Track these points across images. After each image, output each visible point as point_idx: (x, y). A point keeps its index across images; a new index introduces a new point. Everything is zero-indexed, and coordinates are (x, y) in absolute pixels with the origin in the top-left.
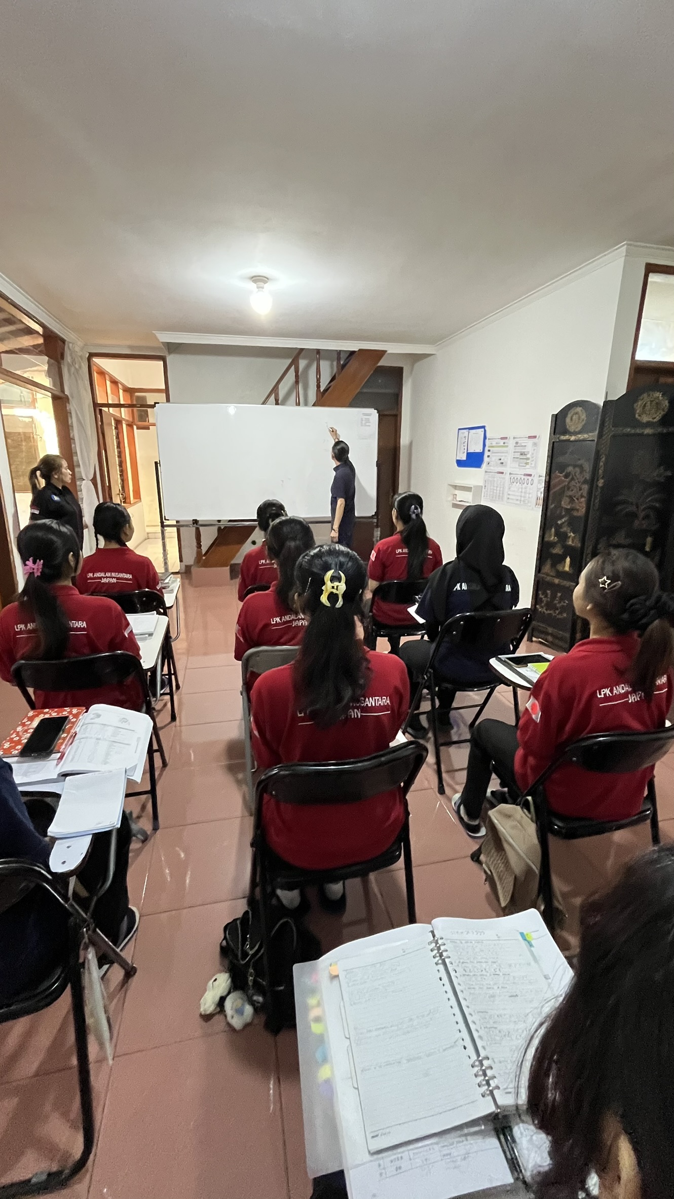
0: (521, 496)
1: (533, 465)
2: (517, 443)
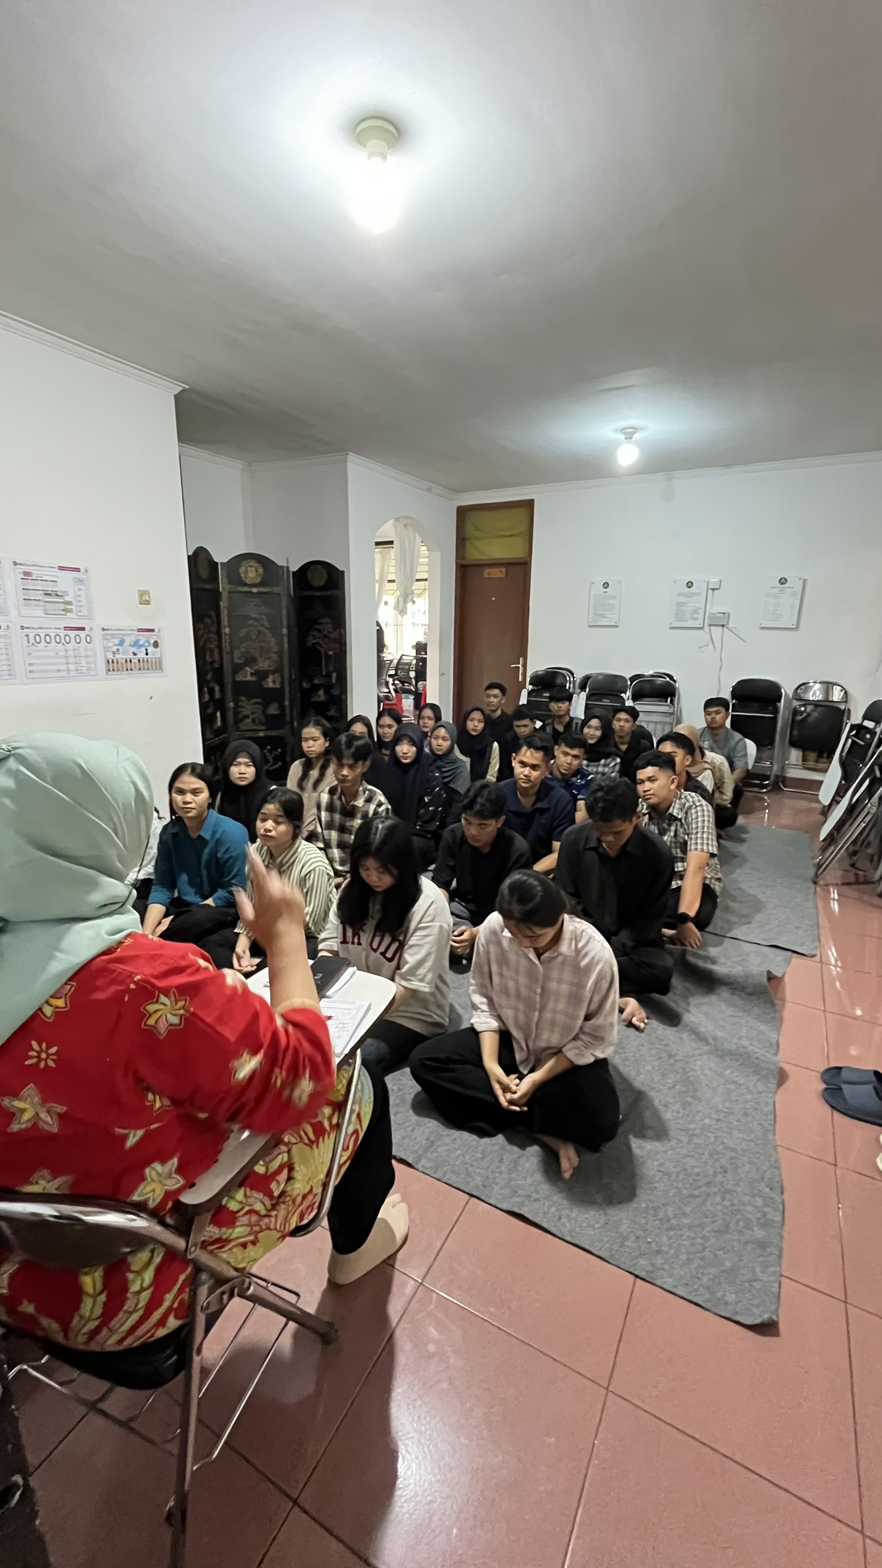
0: (68, 663)
1: (85, 613)
2: (27, 574)
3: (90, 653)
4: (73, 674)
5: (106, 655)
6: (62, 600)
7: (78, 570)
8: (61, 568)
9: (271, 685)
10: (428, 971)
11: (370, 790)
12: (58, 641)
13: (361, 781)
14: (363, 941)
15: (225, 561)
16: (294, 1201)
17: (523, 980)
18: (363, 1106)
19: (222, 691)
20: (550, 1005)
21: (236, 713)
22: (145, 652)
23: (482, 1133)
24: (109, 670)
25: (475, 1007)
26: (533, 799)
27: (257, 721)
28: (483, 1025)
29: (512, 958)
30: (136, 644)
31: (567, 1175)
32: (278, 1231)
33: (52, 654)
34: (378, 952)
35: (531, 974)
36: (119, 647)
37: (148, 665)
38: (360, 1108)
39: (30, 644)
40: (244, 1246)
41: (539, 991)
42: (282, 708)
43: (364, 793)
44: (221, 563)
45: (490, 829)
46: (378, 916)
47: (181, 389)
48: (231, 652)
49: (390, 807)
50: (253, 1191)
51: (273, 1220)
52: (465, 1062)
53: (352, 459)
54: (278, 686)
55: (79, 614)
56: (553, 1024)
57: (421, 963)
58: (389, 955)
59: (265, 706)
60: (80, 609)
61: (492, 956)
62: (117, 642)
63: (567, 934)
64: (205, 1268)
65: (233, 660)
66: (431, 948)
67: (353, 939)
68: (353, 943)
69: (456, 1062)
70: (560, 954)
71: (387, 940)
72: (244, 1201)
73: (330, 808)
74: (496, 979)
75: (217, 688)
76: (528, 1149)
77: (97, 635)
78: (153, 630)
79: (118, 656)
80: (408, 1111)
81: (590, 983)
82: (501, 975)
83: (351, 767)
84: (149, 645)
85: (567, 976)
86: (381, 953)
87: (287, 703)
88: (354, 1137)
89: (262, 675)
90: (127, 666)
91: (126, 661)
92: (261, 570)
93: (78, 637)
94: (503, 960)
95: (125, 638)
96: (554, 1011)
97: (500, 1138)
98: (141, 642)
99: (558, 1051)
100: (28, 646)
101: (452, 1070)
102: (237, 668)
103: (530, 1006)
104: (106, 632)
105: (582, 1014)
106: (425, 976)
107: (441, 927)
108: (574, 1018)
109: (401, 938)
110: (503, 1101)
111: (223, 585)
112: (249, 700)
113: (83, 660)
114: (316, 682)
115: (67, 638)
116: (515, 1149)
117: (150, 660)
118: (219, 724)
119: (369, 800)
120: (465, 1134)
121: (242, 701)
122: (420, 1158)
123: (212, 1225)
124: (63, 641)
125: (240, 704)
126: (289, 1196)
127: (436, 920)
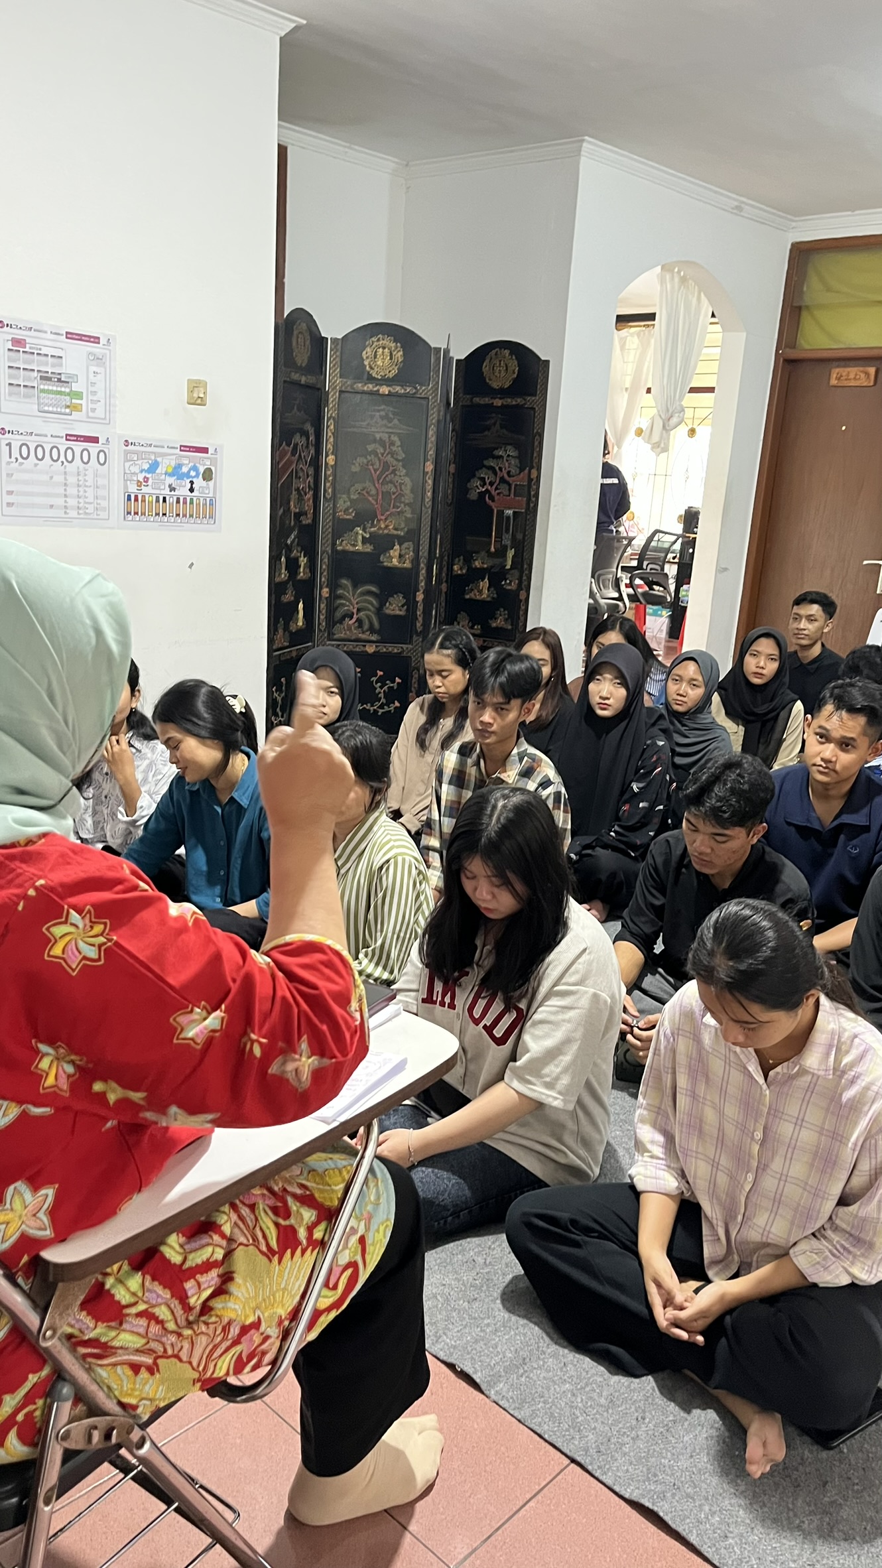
0: (66, 496)
1: (100, 413)
2: (18, 342)
3: (100, 482)
4: (73, 513)
5: (126, 487)
6: (67, 390)
7: (96, 340)
8: (70, 335)
9: (395, 562)
10: (565, 1070)
11: (533, 758)
12: (55, 458)
13: (518, 738)
14: (458, 1002)
15: (340, 337)
16: (226, 1329)
17: (732, 1110)
18: (373, 1227)
19: (312, 566)
20: (777, 1165)
21: (331, 610)
22: (189, 486)
23: (617, 1366)
24: (129, 513)
25: (639, 1146)
26: (838, 805)
27: (366, 626)
28: (648, 1180)
29: (717, 1066)
30: (176, 472)
31: (757, 1470)
32: (193, 1369)
33: (46, 478)
34: (482, 1024)
35: (748, 1104)
36: (149, 476)
37: (191, 509)
38: (367, 1229)
39: (13, 459)
40: (136, 1368)
41: (759, 1135)
42: (411, 604)
43: (521, 760)
44: (334, 341)
45: (733, 845)
46: (488, 963)
47: (293, 25)
48: (334, 497)
49: (563, 790)
50: (156, 1283)
51: (186, 1345)
52: (605, 1235)
53: (590, 146)
54: (407, 565)
55: (91, 414)
56: (778, 1201)
57: (552, 1055)
58: (498, 1032)
59: (383, 599)
60: (94, 406)
61: (681, 1059)
62: (146, 467)
63: (820, 1037)
64: (68, 1377)
65: (334, 513)
66: (575, 1030)
67: (443, 996)
68: (442, 1004)
69: (587, 1231)
70: (803, 1072)
71: (497, 1007)
72: (140, 1294)
73: (459, 779)
74: (682, 1100)
75: (303, 561)
76: (696, 1412)
77: (116, 451)
78: (205, 450)
79: (145, 490)
80: (494, 1301)
81: (857, 1134)
82: (694, 1096)
83: (499, 709)
84: (197, 476)
85: (814, 1116)
86: (485, 1027)
87: (420, 597)
88: (349, 1271)
89: (382, 543)
90: (157, 508)
91: (158, 498)
92: (399, 355)
93: (85, 453)
94: (699, 1067)
95: (159, 459)
96: (783, 1178)
97: (648, 1383)
98: (185, 470)
99: (782, 1254)
100: (9, 463)
101: (577, 1245)
102: (342, 528)
103: (740, 1159)
104: (130, 447)
105: (836, 1191)
106: (557, 1078)
107: (595, 997)
108: (818, 1194)
109: (523, 1005)
110: (662, 1317)
111: (332, 379)
112: (355, 586)
113: (90, 493)
114: (477, 564)
115: (69, 453)
116: (672, 1406)
117: (195, 499)
118: (300, 623)
119: (527, 773)
120: (586, 1362)
121: (344, 588)
122: (497, 1378)
123: (84, 1313)
124: (62, 458)
125: (340, 592)
126: (217, 1316)
127: (590, 982)
